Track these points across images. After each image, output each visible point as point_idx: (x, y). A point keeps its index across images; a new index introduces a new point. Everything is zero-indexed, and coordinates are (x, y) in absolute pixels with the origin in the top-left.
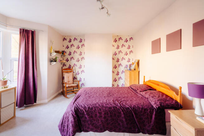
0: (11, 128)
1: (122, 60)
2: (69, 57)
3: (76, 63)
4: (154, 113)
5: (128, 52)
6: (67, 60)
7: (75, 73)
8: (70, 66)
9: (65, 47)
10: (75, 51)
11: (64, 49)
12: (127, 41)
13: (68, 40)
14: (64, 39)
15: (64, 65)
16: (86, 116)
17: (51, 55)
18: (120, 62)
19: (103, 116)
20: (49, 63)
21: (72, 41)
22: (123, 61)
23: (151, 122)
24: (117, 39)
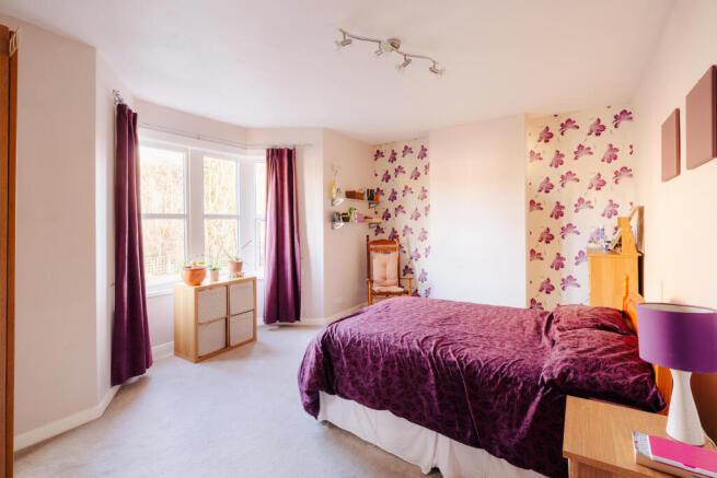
0: (242, 357)
1: (576, 211)
2: (391, 207)
3: (411, 224)
4: (538, 399)
5: (608, 176)
6: (387, 216)
7: (408, 256)
8: (394, 231)
9: (380, 177)
10: (406, 187)
11: (376, 184)
12: (599, 129)
13: (388, 155)
14: (379, 154)
15: (379, 230)
16: (344, 358)
17: (333, 205)
18: (570, 216)
19: (381, 369)
20: (330, 224)
21: (399, 156)
22: (580, 212)
23: (519, 425)
24: (555, 130)
